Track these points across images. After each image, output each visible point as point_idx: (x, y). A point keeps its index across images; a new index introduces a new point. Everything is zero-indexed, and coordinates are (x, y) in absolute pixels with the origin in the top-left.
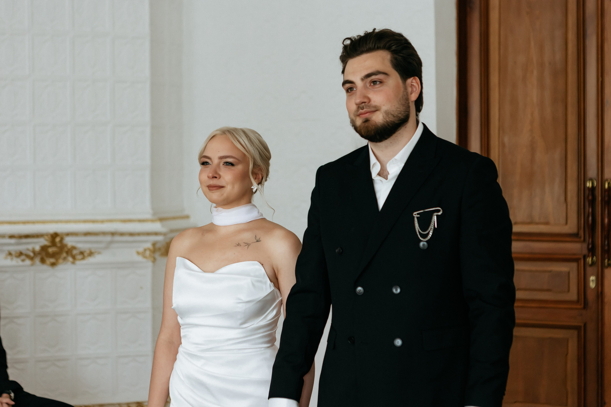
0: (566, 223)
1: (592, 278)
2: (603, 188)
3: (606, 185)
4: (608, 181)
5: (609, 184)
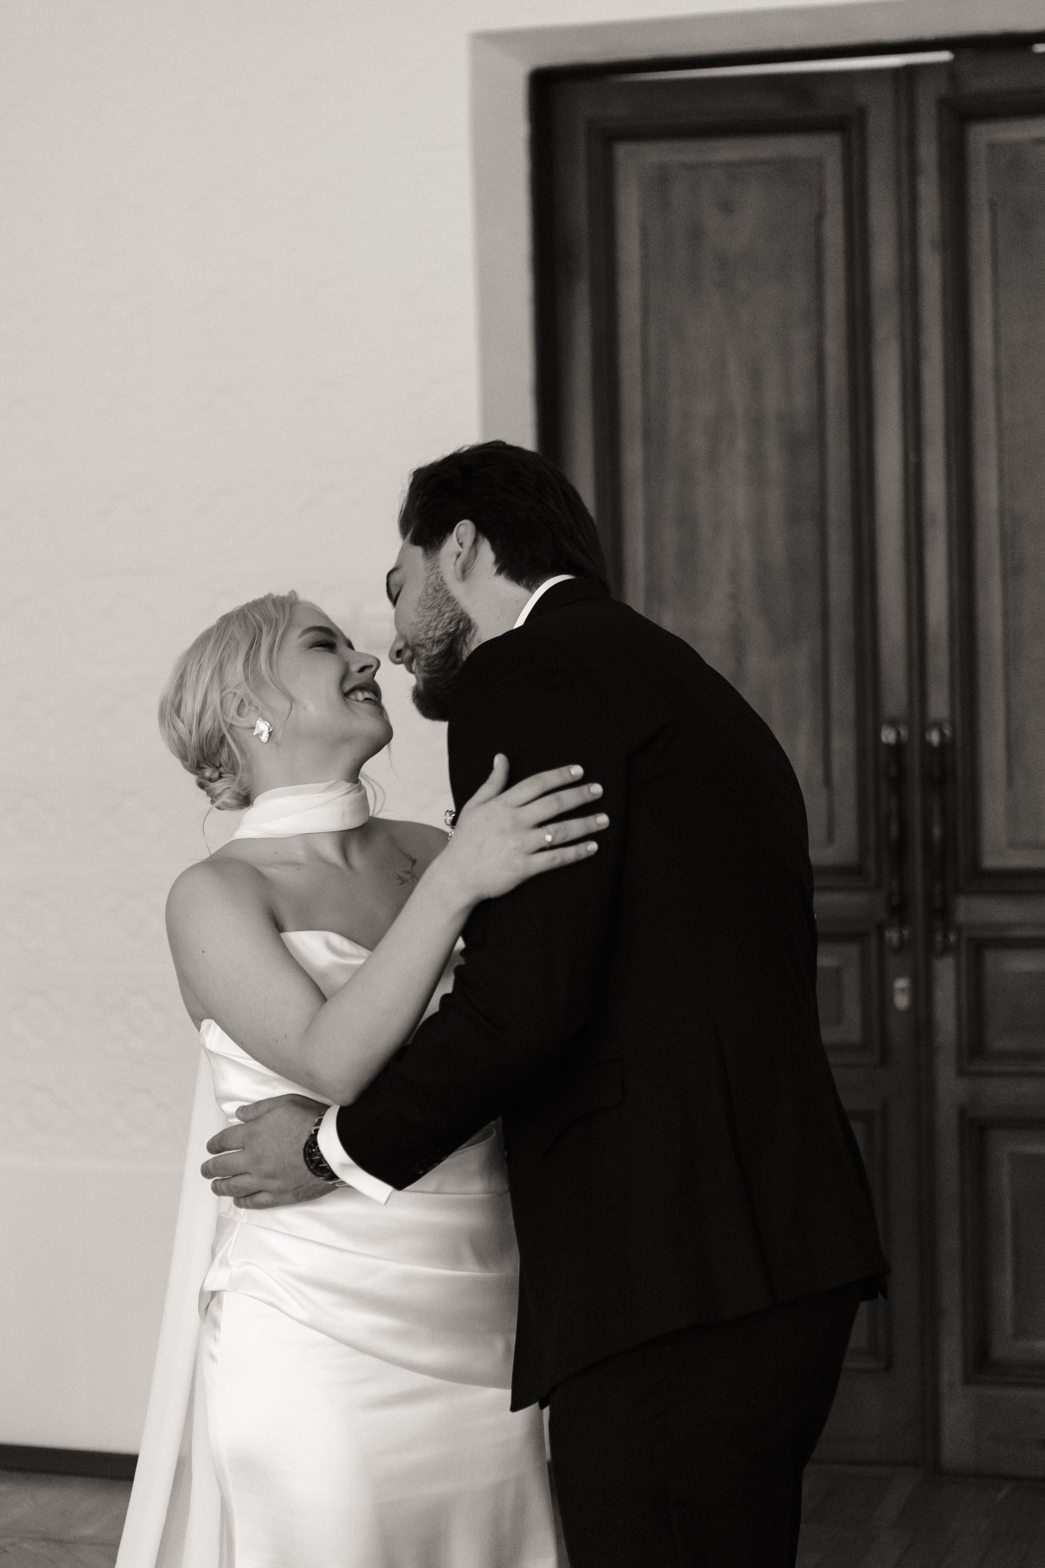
0: (832, 838)
1: (901, 984)
2: (926, 745)
3: (934, 737)
4: (939, 725)
5: (942, 735)
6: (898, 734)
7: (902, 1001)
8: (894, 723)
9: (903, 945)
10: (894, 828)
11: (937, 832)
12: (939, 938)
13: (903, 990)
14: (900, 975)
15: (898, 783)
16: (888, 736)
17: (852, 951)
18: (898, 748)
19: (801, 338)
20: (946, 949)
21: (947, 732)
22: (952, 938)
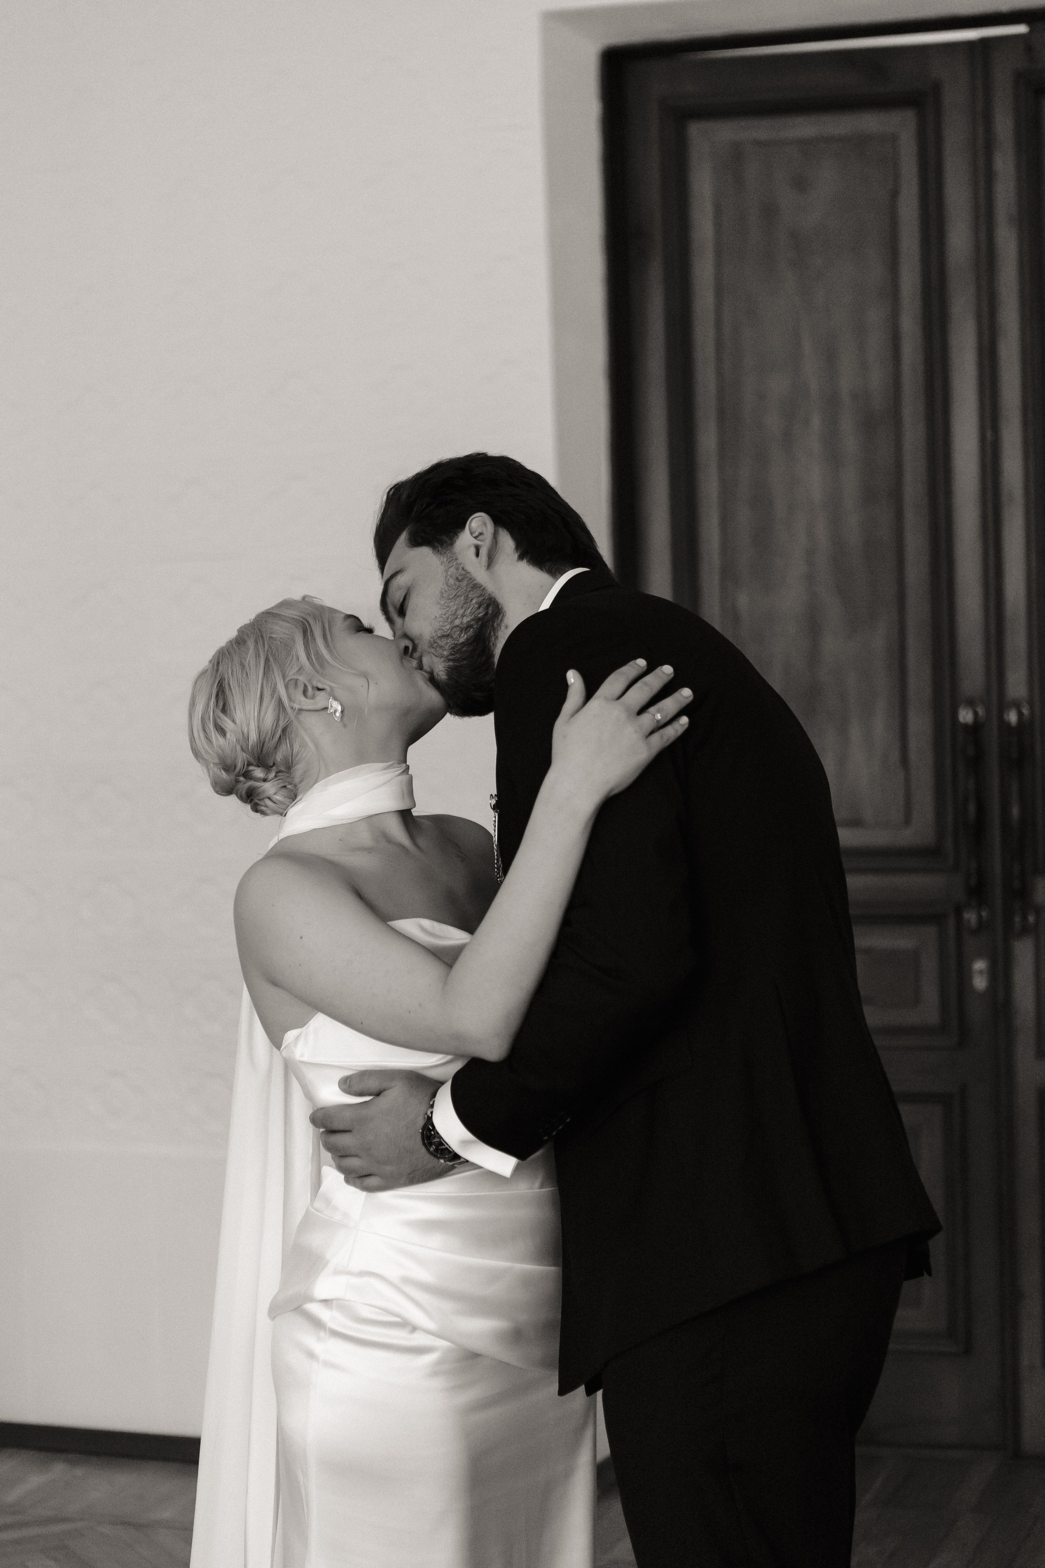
0: (907, 820)
1: (980, 965)
2: (1004, 725)
3: (1012, 717)
4: (1017, 705)
5: (1020, 714)
6: (976, 714)
7: (980, 983)
8: (971, 703)
9: (982, 926)
10: (972, 808)
11: (1015, 811)
12: (1017, 919)
13: (981, 972)
14: (979, 955)
15: (976, 763)
16: (966, 716)
17: (930, 932)
18: (975, 729)
19: (876, 316)
20: (1025, 930)
21: (1025, 711)
22: (1031, 919)
